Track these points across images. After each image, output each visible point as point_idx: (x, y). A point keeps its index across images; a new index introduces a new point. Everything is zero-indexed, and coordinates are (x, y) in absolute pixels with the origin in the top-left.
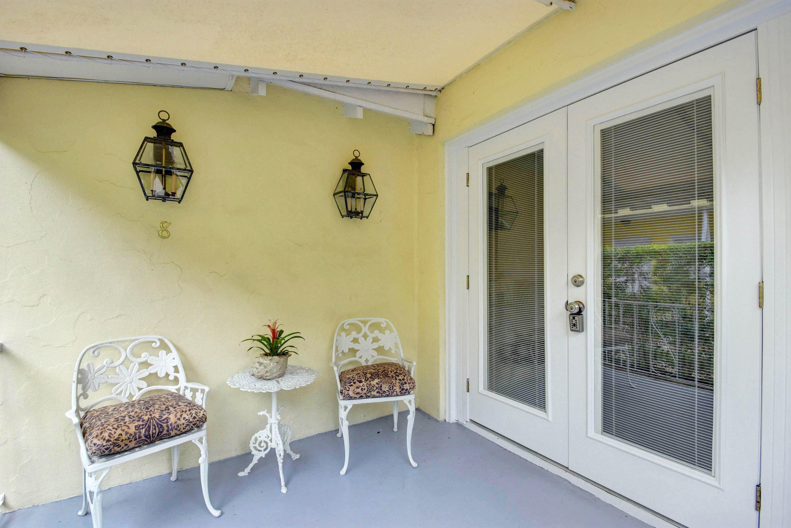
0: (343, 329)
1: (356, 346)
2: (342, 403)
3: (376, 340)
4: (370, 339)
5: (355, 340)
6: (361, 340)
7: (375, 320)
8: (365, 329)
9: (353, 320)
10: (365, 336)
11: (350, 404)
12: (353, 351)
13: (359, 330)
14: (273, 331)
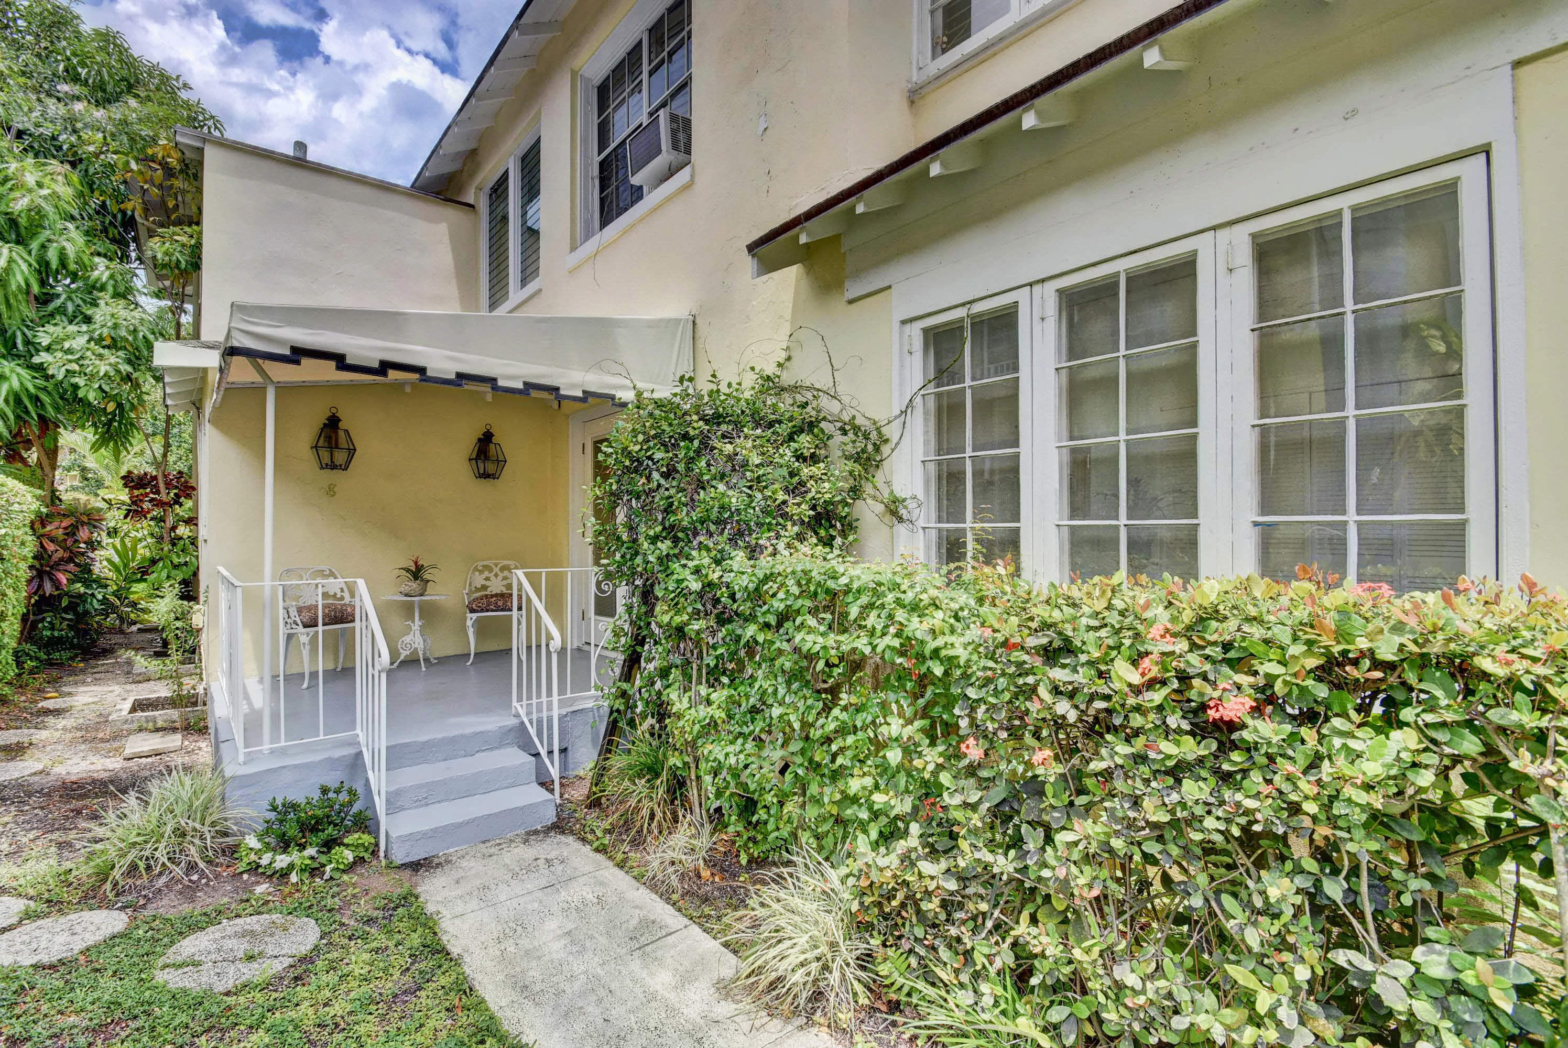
0: (476, 569)
1: (488, 583)
2: (469, 615)
3: (505, 578)
4: (500, 578)
5: (487, 579)
6: (493, 578)
7: (506, 562)
8: (496, 570)
9: (485, 563)
10: (496, 575)
11: (475, 616)
12: (484, 588)
13: (491, 570)
14: (416, 563)
